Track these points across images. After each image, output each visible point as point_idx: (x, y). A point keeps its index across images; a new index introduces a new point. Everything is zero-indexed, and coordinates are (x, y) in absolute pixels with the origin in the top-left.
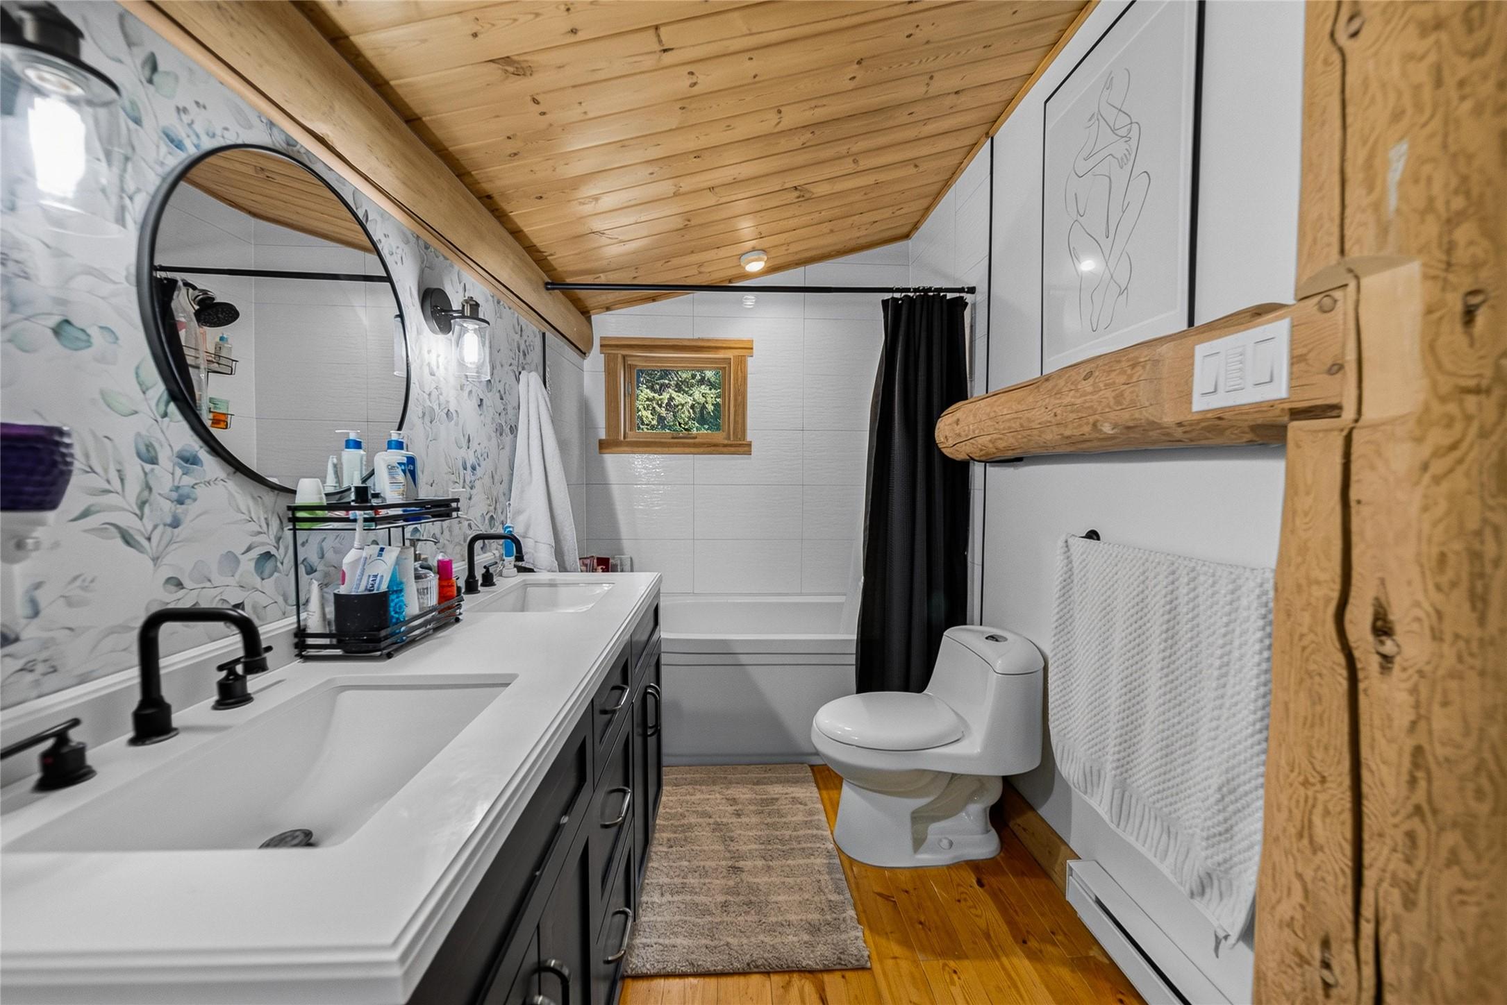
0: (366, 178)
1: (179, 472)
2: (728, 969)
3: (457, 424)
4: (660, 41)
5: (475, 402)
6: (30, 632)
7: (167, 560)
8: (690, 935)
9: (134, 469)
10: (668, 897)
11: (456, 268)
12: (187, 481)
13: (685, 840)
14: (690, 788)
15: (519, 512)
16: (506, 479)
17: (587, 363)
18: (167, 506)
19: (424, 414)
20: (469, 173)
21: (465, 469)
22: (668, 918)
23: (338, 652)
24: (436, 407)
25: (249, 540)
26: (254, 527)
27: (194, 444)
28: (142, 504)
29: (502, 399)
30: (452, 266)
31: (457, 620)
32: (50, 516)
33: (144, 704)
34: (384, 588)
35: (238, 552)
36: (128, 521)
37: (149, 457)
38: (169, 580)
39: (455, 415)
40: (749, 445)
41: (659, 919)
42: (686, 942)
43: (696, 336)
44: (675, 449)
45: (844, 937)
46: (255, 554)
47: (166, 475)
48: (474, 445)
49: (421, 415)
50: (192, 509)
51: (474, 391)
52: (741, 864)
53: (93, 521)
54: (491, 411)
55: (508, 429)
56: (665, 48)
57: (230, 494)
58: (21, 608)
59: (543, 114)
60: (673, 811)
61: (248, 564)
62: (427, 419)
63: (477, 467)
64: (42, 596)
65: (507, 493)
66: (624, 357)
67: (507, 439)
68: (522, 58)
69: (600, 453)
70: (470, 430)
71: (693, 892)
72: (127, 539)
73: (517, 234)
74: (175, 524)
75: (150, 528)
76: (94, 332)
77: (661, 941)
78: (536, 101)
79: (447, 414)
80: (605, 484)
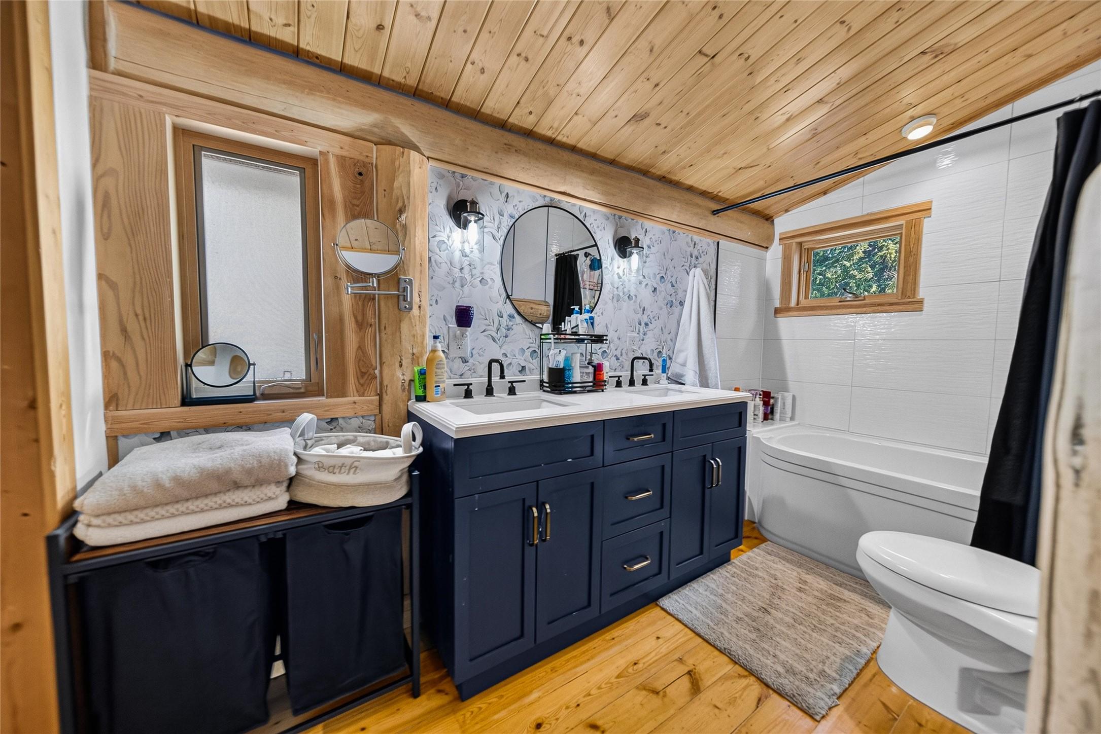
0: (585, 200)
1: (508, 320)
2: (712, 641)
3: (635, 302)
4: (706, 55)
5: (650, 289)
6: (471, 361)
7: (503, 348)
8: (703, 614)
9: (496, 319)
10: (708, 593)
11: (640, 222)
12: (511, 323)
13: (745, 579)
14: (777, 559)
15: (680, 351)
16: (673, 332)
17: (769, 254)
18: (504, 331)
19: (613, 298)
20: (648, 171)
21: (640, 324)
22: (699, 600)
23: (549, 389)
24: (621, 294)
25: (529, 345)
26: (531, 341)
27: (513, 312)
28: (498, 330)
29: (673, 286)
30: (637, 222)
31: (603, 391)
32: (469, 329)
33: (488, 386)
34: (561, 367)
35: (525, 348)
36: (494, 334)
37: (501, 316)
38: (503, 354)
39: (634, 297)
40: (921, 302)
41: (694, 597)
42: (698, 615)
43: (865, 213)
44: (839, 311)
45: (810, 690)
46: (531, 350)
47: (505, 321)
48: (647, 312)
49: (611, 298)
50: (511, 333)
51: (649, 284)
52: (773, 611)
53: (485, 333)
54: (663, 294)
55: (676, 303)
56: (711, 56)
57: (524, 329)
58: (469, 354)
59: (665, 127)
60: (752, 563)
61: (528, 353)
62: (615, 300)
63: (649, 324)
64: (474, 352)
65: (674, 340)
66: (800, 244)
67: (676, 310)
68: (640, 112)
69: (775, 317)
70: (646, 304)
71: (725, 601)
72: (494, 340)
73: (690, 189)
74: (506, 337)
75: (499, 336)
76: (489, 280)
77: (686, 605)
78: (659, 124)
79: (628, 297)
80: (778, 340)
